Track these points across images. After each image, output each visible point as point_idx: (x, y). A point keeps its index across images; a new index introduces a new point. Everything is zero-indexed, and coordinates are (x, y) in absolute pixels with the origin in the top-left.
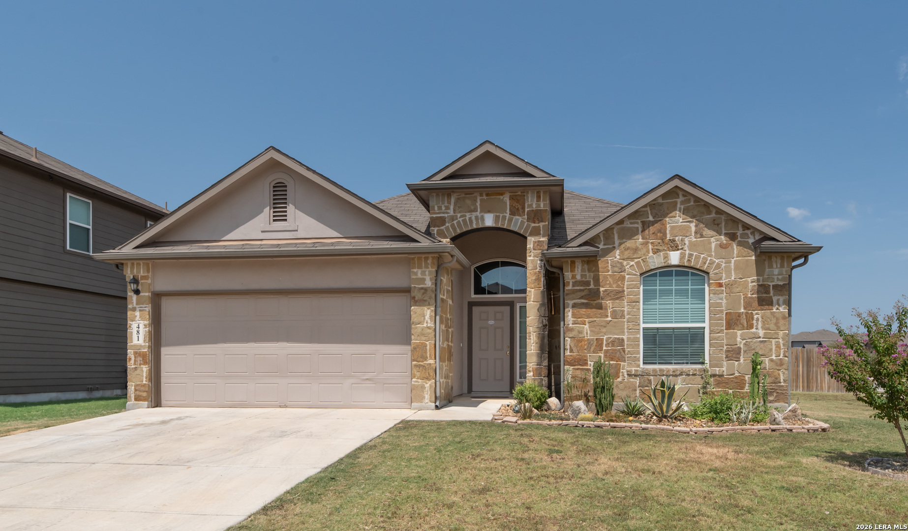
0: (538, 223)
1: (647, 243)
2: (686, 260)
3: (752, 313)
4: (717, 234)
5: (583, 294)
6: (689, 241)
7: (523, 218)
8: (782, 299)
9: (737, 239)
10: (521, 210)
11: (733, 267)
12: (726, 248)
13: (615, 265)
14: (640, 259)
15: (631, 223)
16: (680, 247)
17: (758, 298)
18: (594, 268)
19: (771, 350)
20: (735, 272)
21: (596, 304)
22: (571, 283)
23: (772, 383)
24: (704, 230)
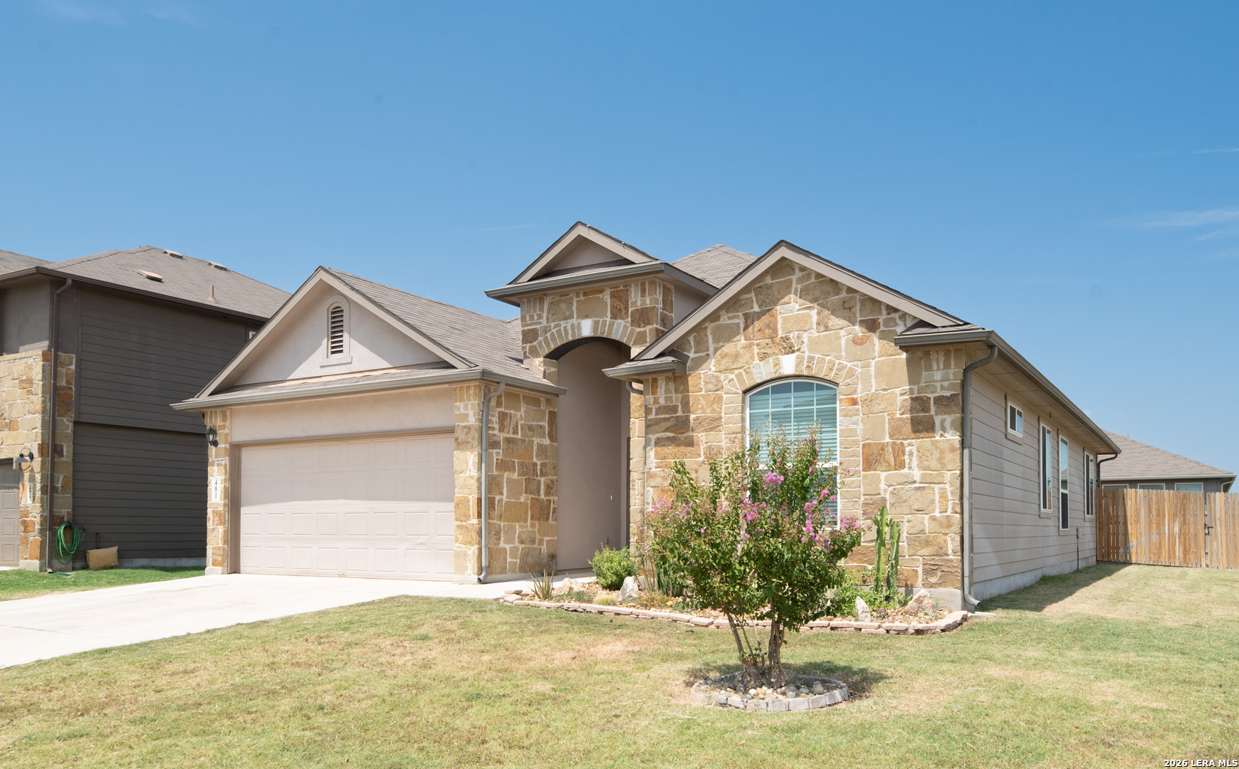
0: (644, 327)
1: (750, 346)
2: (805, 366)
3: (902, 444)
4: (849, 324)
5: (668, 424)
6: (809, 337)
7: (626, 322)
8: (949, 419)
9: (879, 328)
10: (624, 311)
11: (873, 373)
12: (861, 344)
13: (708, 381)
14: (742, 370)
15: (730, 318)
16: (796, 348)
17: (912, 419)
18: (682, 387)
19: (933, 502)
20: (876, 380)
21: (686, 438)
22: (654, 410)
23: (934, 555)
24: (829, 319)
